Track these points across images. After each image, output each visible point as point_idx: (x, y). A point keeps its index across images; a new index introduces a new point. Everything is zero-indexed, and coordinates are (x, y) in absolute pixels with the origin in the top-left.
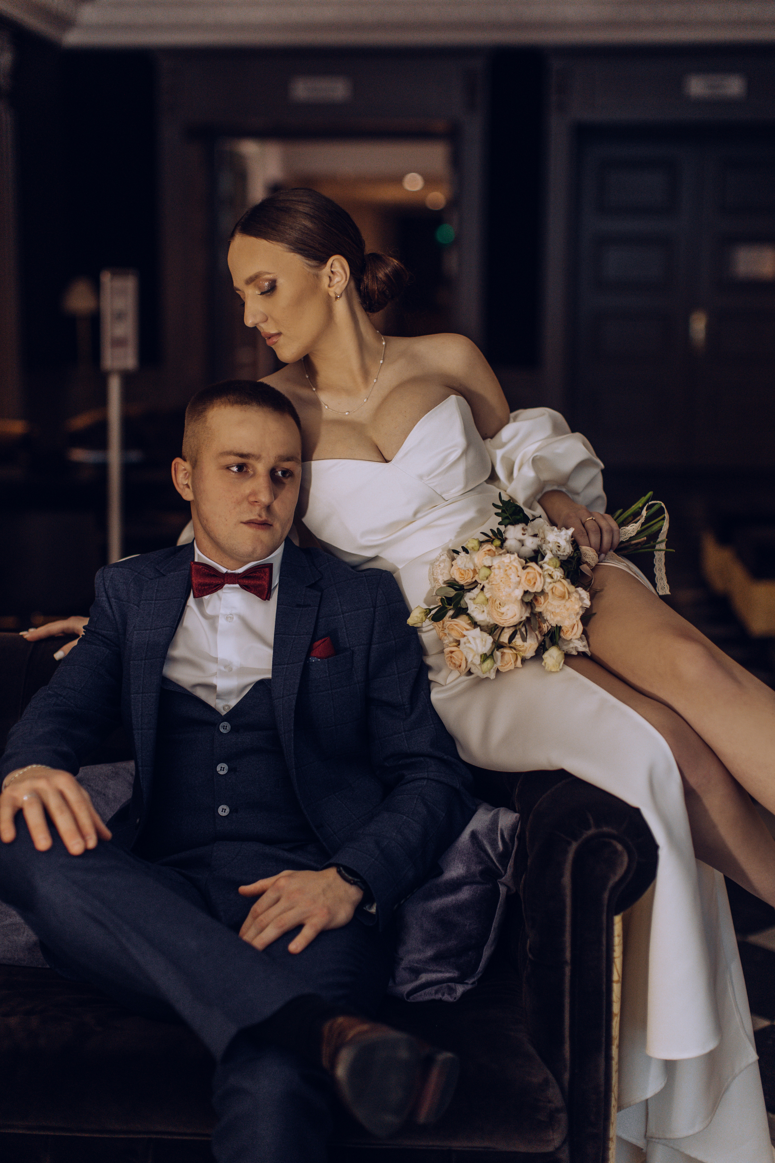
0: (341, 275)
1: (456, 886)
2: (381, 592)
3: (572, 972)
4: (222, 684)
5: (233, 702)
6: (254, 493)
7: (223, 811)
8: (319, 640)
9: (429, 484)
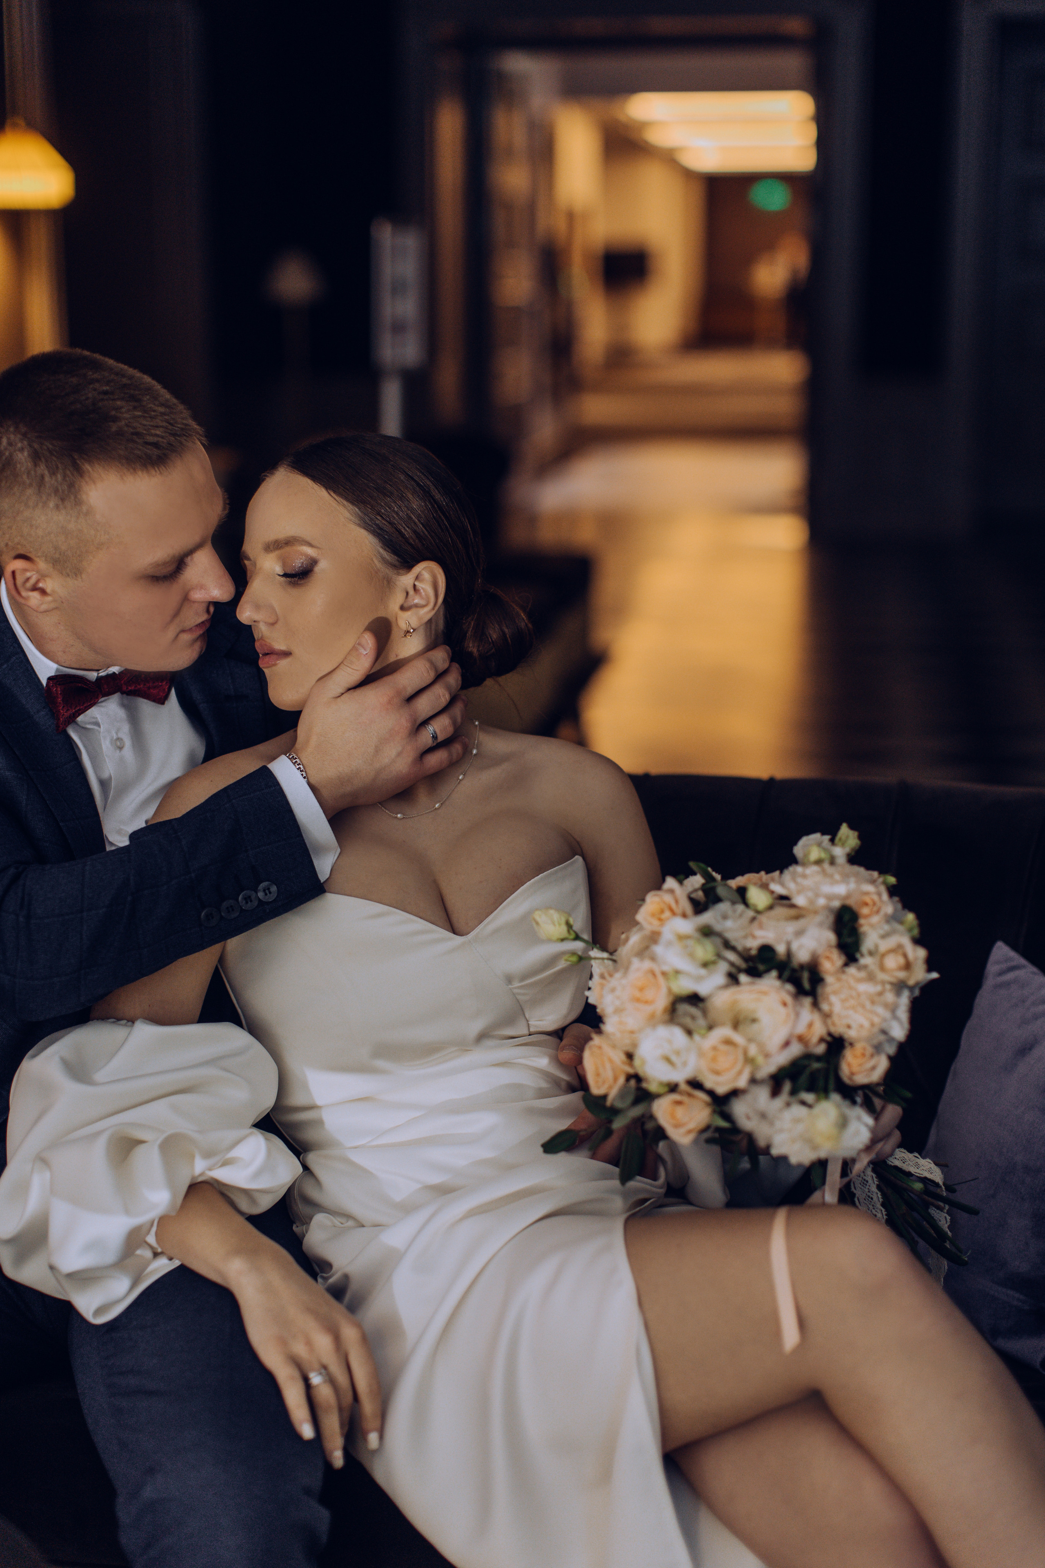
0: (428, 597)
9: (519, 994)
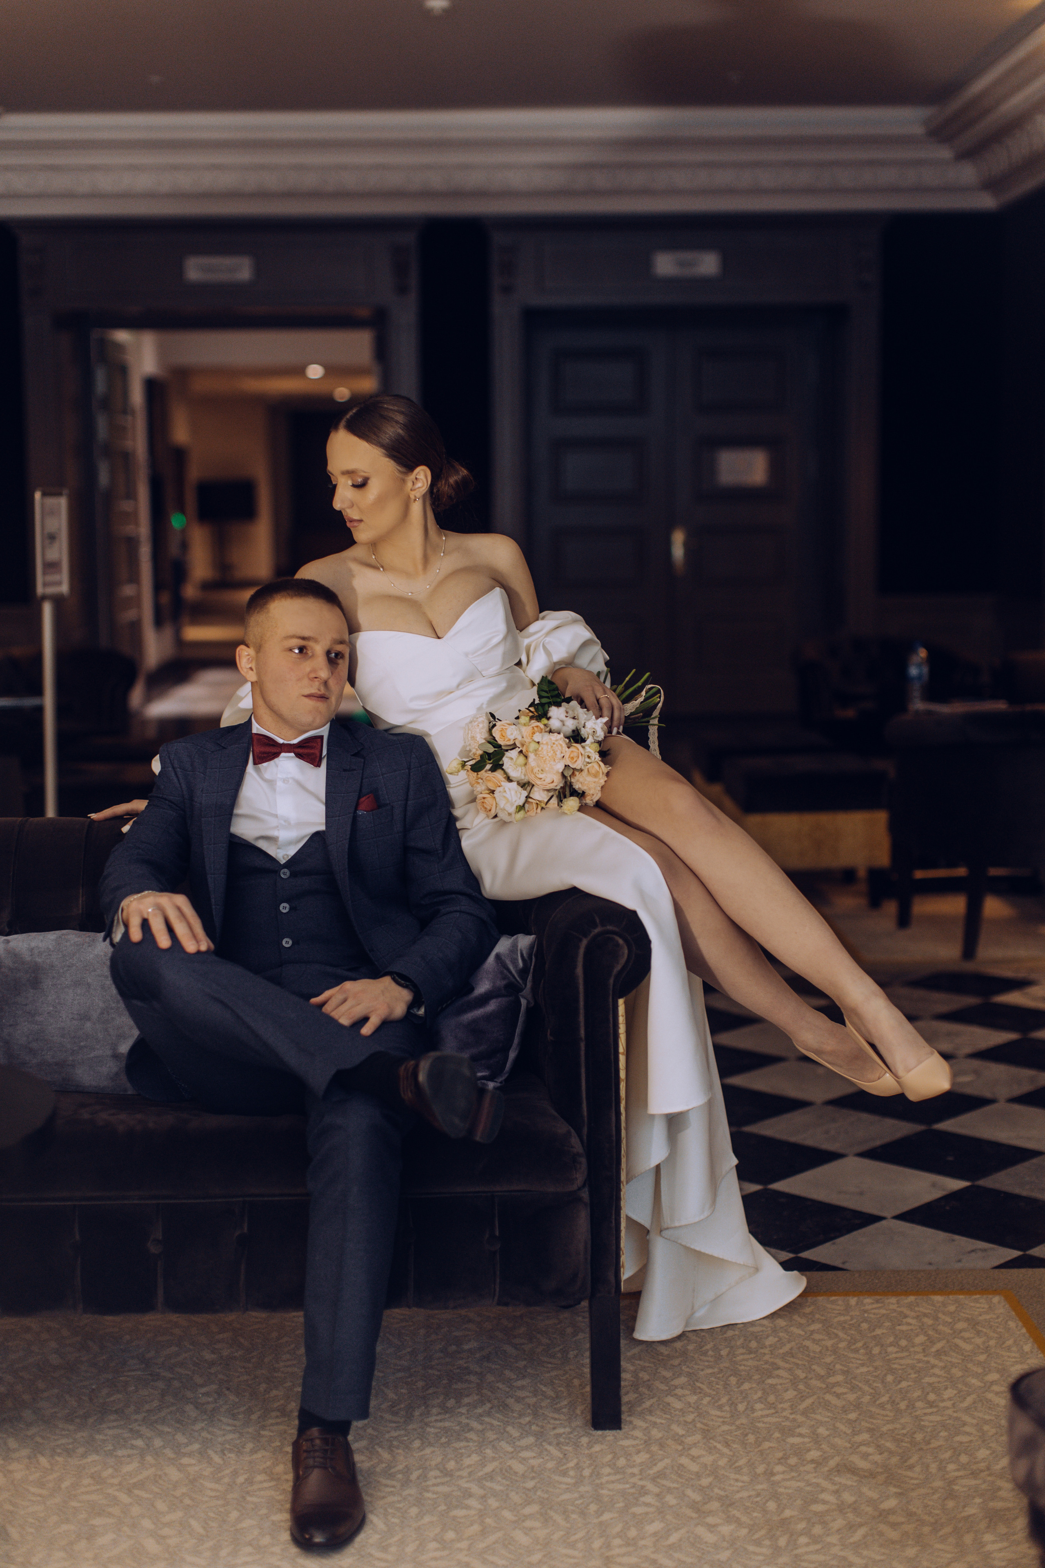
0: (423, 482)
1: (484, 1000)
2: (414, 756)
3: (587, 1046)
4: (283, 835)
5: (292, 851)
6: (314, 670)
7: (287, 943)
8: (363, 797)
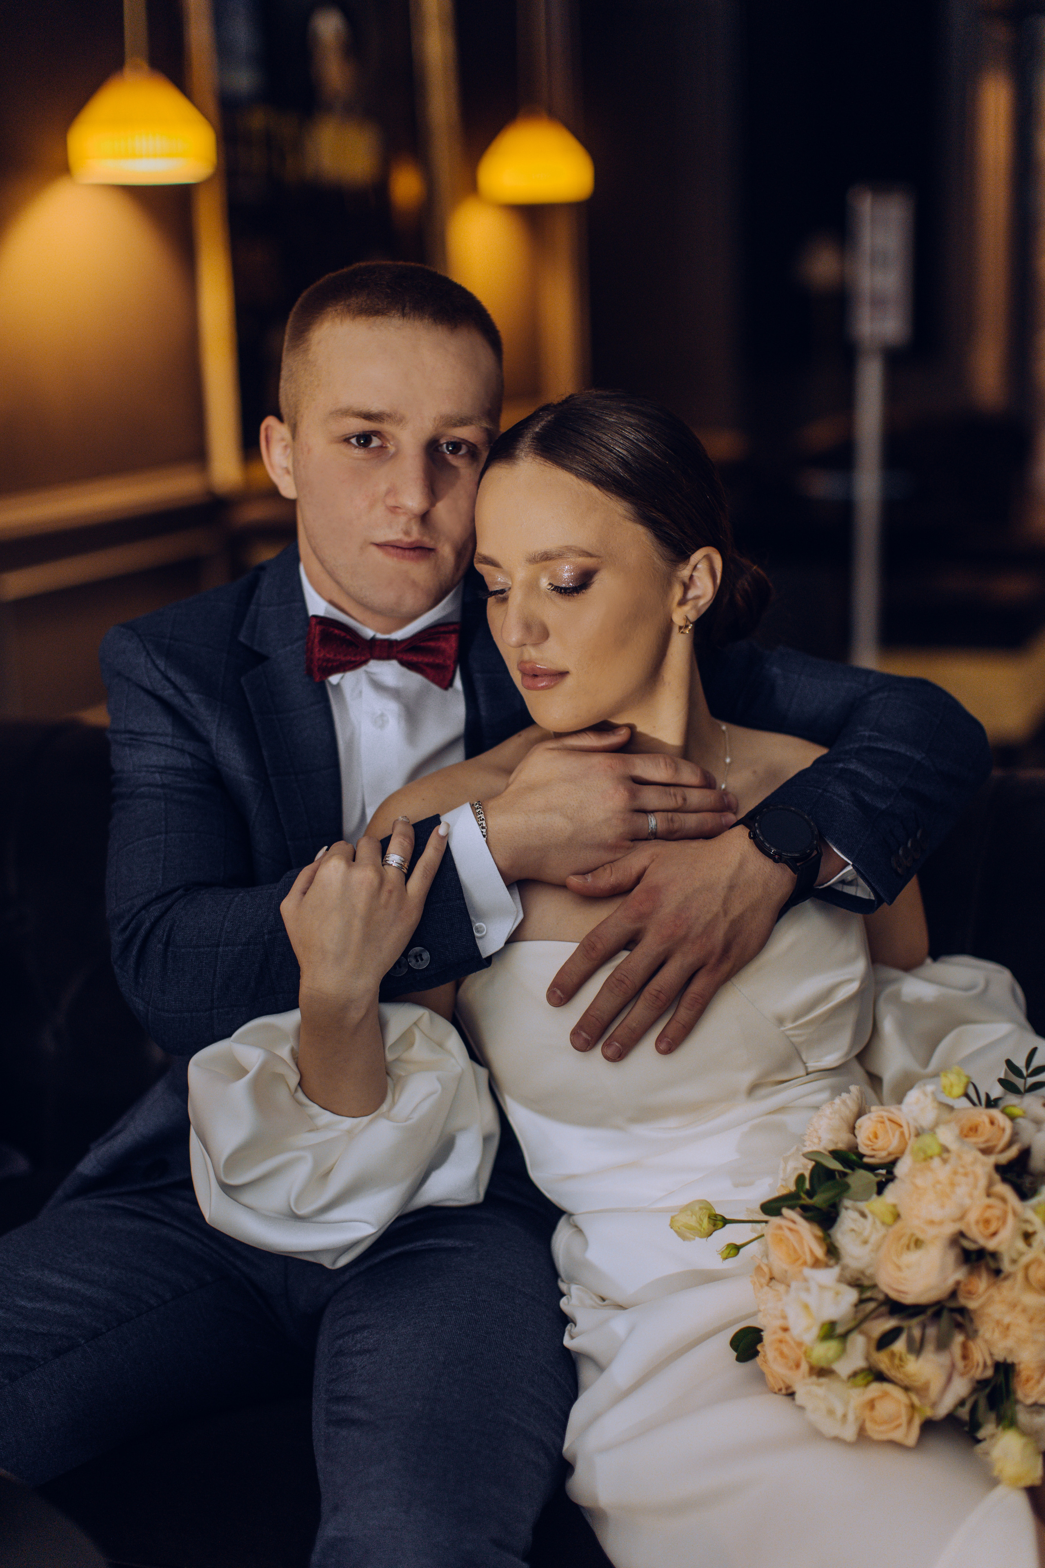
0: (705, 585)
6: (395, 490)
9: (793, 1036)
